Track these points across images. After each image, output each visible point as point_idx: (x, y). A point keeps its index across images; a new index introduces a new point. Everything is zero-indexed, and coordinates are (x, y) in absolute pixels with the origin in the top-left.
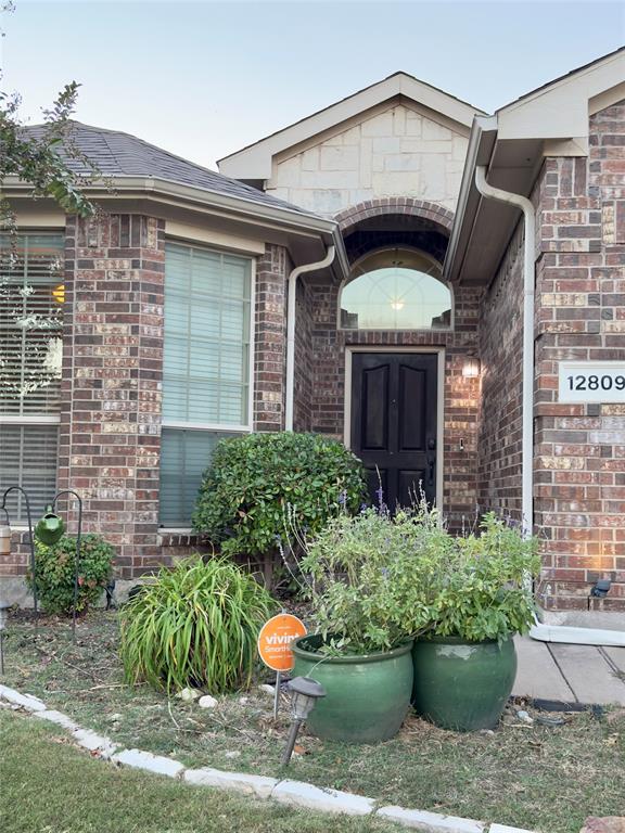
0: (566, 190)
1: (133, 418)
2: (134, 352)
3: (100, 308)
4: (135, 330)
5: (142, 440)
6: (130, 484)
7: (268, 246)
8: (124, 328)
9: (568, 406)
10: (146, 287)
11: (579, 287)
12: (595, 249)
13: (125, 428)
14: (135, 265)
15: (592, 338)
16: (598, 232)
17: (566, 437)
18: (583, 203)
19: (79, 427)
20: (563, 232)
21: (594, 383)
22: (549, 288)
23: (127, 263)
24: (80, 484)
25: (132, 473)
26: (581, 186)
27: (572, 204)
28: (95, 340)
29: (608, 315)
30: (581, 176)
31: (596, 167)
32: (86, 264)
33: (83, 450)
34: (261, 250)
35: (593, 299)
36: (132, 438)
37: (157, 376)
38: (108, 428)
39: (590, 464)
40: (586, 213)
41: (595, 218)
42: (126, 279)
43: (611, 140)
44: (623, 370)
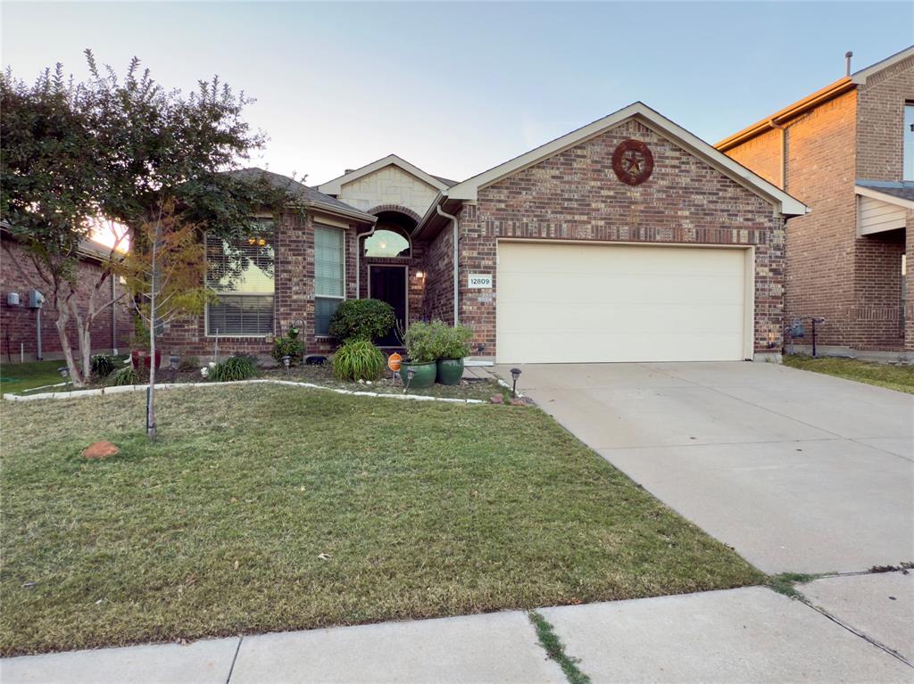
0: (470, 217)
1: (305, 293)
2: (304, 267)
3: (290, 250)
4: (304, 259)
5: (308, 302)
6: (304, 318)
7: (350, 226)
8: (300, 258)
9: (471, 289)
10: (308, 242)
11: (474, 249)
12: (479, 236)
13: (302, 297)
14: (304, 233)
15: (479, 267)
16: (480, 231)
17: (470, 299)
18: (475, 221)
19: (283, 297)
20: (469, 231)
21: (479, 281)
22: (465, 249)
23: (300, 233)
24: (285, 319)
25: (305, 314)
26: (474, 216)
27: (472, 221)
28: (289, 263)
29: (483, 259)
30: (474, 212)
31: (479, 209)
32: (283, 233)
33: (285, 306)
34: (348, 227)
35: (479, 254)
36: (305, 301)
37: (313, 277)
38: (295, 297)
39: (478, 308)
40: (476, 225)
41: (479, 226)
42: (300, 239)
43: (483, 200)
44: (489, 277)
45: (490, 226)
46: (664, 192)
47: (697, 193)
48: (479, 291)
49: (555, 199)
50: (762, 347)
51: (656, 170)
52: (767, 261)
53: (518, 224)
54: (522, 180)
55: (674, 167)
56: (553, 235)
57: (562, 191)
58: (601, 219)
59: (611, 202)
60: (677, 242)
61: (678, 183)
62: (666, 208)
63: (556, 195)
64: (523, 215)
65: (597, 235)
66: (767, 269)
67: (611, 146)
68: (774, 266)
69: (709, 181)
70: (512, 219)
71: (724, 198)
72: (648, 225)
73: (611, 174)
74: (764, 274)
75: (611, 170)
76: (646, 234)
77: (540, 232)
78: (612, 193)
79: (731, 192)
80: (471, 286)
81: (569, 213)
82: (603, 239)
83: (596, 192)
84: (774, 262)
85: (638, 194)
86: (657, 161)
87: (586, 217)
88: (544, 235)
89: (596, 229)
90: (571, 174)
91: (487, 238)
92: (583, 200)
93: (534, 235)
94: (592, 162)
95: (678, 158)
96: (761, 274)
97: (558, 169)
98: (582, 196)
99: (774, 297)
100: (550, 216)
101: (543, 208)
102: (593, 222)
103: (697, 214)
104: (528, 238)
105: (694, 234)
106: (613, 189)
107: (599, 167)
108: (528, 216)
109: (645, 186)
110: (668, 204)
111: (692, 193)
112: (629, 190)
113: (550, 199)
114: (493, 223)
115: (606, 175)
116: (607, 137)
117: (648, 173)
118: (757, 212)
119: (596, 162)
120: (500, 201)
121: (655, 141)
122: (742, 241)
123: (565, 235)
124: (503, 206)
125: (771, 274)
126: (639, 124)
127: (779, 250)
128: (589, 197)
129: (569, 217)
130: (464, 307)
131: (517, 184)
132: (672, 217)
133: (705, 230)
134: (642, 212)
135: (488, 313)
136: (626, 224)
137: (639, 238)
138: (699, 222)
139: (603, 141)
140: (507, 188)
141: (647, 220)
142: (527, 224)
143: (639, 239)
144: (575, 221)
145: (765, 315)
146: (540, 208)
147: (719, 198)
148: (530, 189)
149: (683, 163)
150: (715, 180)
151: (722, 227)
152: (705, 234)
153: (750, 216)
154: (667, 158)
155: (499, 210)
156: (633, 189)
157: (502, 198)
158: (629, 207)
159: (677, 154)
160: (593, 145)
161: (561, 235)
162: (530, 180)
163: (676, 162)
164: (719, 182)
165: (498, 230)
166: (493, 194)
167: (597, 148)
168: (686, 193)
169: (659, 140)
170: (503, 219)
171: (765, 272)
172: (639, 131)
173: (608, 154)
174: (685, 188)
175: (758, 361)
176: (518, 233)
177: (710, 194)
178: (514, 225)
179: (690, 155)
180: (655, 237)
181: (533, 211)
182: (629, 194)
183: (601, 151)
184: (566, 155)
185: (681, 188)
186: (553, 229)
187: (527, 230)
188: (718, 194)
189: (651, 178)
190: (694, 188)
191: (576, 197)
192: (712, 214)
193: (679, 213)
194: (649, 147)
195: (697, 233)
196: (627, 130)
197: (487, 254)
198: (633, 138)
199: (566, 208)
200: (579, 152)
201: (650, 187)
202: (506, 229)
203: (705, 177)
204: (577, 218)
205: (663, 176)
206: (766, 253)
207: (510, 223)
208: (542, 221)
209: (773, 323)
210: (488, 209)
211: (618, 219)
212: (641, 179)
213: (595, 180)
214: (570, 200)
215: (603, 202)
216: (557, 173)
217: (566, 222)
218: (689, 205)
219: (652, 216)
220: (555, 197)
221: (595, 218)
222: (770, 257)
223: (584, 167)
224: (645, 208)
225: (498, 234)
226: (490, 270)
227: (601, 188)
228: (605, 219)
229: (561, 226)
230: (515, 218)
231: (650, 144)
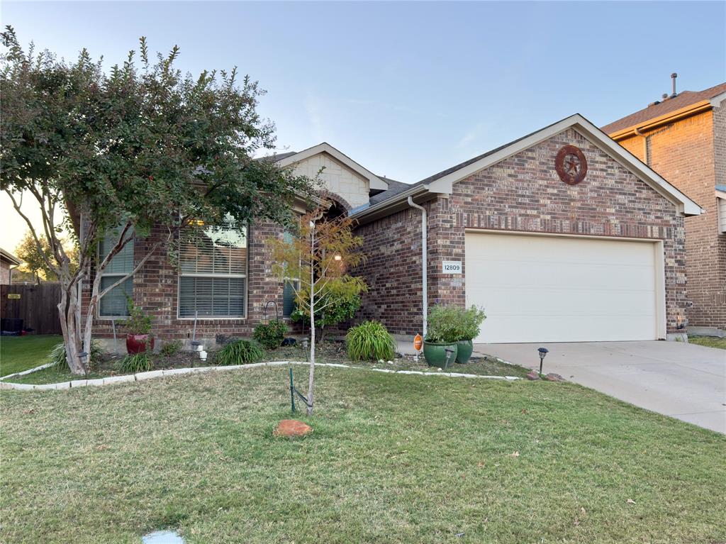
0: (443, 209)
1: (276, 276)
3: (263, 233)
5: (280, 284)
6: (276, 301)
9: (444, 275)
11: (447, 238)
12: (451, 226)
13: (273, 279)
15: (451, 254)
16: (452, 222)
17: (444, 284)
18: (448, 213)
19: (256, 279)
20: (443, 221)
21: (452, 268)
22: (440, 238)
24: (257, 301)
25: (276, 296)
26: (447, 207)
27: (445, 213)
28: (262, 246)
29: (454, 247)
30: (447, 204)
31: (450, 202)
33: (258, 288)
35: (451, 242)
36: (276, 283)
38: (267, 280)
39: (451, 292)
40: (449, 216)
41: (451, 217)
43: (454, 194)
44: (459, 264)
45: (460, 217)
46: (595, 191)
47: (620, 194)
48: (452, 276)
49: (511, 195)
50: (673, 328)
51: (589, 172)
52: (673, 253)
53: (482, 217)
54: (485, 177)
55: (602, 170)
56: (510, 227)
57: (517, 188)
58: (548, 214)
59: (555, 199)
60: (606, 236)
61: (606, 184)
62: (597, 206)
63: (512, 191)
64: (486, 209)
65: (545, 228)
66: (673, 260)
67: (553, 150)
68: (679, 258)
69: (628, 183)
70: (478, 212)
71: (640, 198)
72: (584, 219)
73: (555, 175)
74: (672, 265)
75: (555, 171)
76: (583, 228)
77: (499, 224)
78: (555, 191)
79: (645, 194)
80: (445, 271)
81: (522, 208)
82: (550, 232)
83: (543, 190)
84: (678, 254)
85: (576, 193)
86: (591, 165)
87: (536, 211)
88: (503, 227)
89: (544, 222)
90: (524, 173)
91: (457, 228)
92: (532, 197)
93: (495, 227)
94: (540, 163)
95: (605, 163)
96: (670, 265)
97: (513, 168)
98: (533, 193)
99: (679, 285)
100: (507, 210)
101: (502, 202)
102: (542, 216)
103: (621, 211)
104: (491, 229)
105: (619, 228)
106: (557, 188)
107: (545, 168)
108: (490, 210)
109: (581, 186)
110: (599, 202)
111: (616, 193)
112: (569, 189)
113: (507, 195)
114: (462, 214)
115: (551, 176)
116: (552, 142)
117: (583, 175)
118: (665, 211)
119: (543, 163)
120: (467, 195)
121: (588, 147)
122: (655, 236)
123: (520, 228)
124: (469, 200)
125: (676, 265)
126: (575, 132)
127: (681, 244)
128: (537, 194)
129: (523, 212)
130: (439, 291)
131: (481, 181)
132: (603, 213)
133: (627, 226)
134: (579, 208)
135: (459, 297)
136: (567, 219)
137: (577, 231)
138: (622, 219)
139: (548, 145)
140: (473, 184)
141: (583, 216)
142: (489, 216)
143: (577, 233)
144: (528, 215)
145: (674, 300)
146: (499, 202)
147: (636, 198)
148: (490, 186)
149: (609, 167)
150: (633, 183)
151: (639, 223)
152: (627, 229)
153: (659, 214)
154: (597, 162)
155: (466, 203)
156: (572, 188)
157: (469, 193)
158: (569, 204)
159: (604, 159)
160: (541, 149)
161: (516, 226)
162: (490, 177)
163: (603, 166)
164: (636, 184)
165: (465, 221)
166: (462, 189)
167: (544, 152)
168: (612, 193)
169: (590, 147)
170: (470, 211)
171: (672, 262)
172: (575, 138)
173: (552, 157)
174: (611, 189)
175: (671, 341)
176: (482, 225)
177: (629, 194)
178: (479, 216)
179: (614, 160)
180: (590, 231)
181: (494, 205)
182: (569, 192)
183: (547, 155)
184: (520, 157)
185: (608, 189)
186: (510, 221)
187: (489, 222)
188: (635, 195)
189: (585, 179)
190: (618, 189)
191: (527, 194)
192: (632, 212)
193: (608, 210)
194: (583, 152)
195: (621, 228)
196: (567, 137)
197: (458, 243)
198: (571, 144)
199: (520, 204)
200: (530, 154)
201: (585, 187)
202: (472, 221)
203: (625, 180)
204: (529, 212)
205: (595, 178)
206: (672, 246)
207: (476, 215)
208: (501, 214)
209: (680, 307)
210: (457, 203)
211: (560, 214)
212: (578, 180)
213: (542, 179)
214: (523, 196)
215: (549, 198)
216: (512, 171)
217: (520, 215)
218: (614, 204)
219: (587, 213)
220: (512, 193)
221: (543, 213)
222: (675, 250)
223: (534, 167)
224: (582, 205)
225: (466, 225)
226: (460, 257)
227: (547, 187)
228: (551, 214)
229: (516, 219)
230: (479, 210)
231: (584, 150)
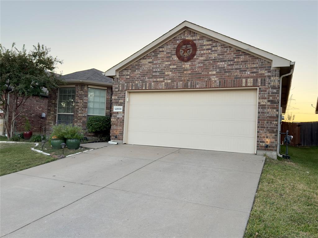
0: (116, 82)
1: (82, 114)
2: (83, 104)
3: (79, 98)
4: (83, 101)
5: (83, 117)
6: (81, 123)
8: (82, 101)
9: (114, 112)
10: (85, 95)
11: (116, 96)
12: (119, 90)
13: (81, 115)
14: (83, 92)
15: (118, 103)
16: (119, 88)
17: (114, 116)
18: (117, 84)
19: (76, 115)
21: (118, 109)
23: (82, 92)
24: (76, 123)
25: (82, 121)
28: (78, 103)
29: (120, 99)
30: (118, 80)
31: (119, 79)
32: (78, 92)
33: (76, 118)
35: (118, 97)
37: (87, 108)
38: (79, 115)
39: (116, 120)
40: (118, 85)
42: (82, 94)
43: (121, 75)
44: (121, 107)
45: (123, 85)
46: (202, 63)
47: (221, 61)
48: (118, 113)
49: (149, 72)
50: (262, 147)
51: (198, 52)
52: (266, 96)
53: (134, 84)
54: (136, 65)
55: (208, 49)
56: (147, 88)
57: (153, 68)
58: (170, 79)
59: (174, 71)
60: (208, 88)
61: (210, 58)
62: (202, 71)
63: (150, 70)
64: (136, 80)
65: (167, 87)
66: (266, 100)
67: (175, 44)
68: (271, 98)
69: (229, 54)
70: (132, 82)
71: (238, 62)
72: (193, 80)
73: (175, 58)
74: (264, 103)
75: (175, 56)
76: (191, 85)
77: (142, 87)
78: (175, 67)
79: (242, 58)
80: (114, 111)
81: (156, 78)
82: (170, 89)
83: (168, 67)
84: (271, 96)
85: (188, 66)
86: (199, 48)
87: (162, 79)
88: (144, 88)
89: (167, 84)
90: (157, 60)
91: (122, 91)
92: (161, 71)
93: (140, 89)
94: (167, 53)
95: (210, 45)
96: (262, 103)
97: (151, 58)
98: (162, 69)
99: (270, 117)
100: (147, 79)
101: (144, 76)
102: (166, 81)
103: (221, 72)
104: (138, 90)
105: (218, 83)
106: (176, 65)
107: (170, 55)
108: (138, 80)
109: (192, 61)
110: (205, 69)
111: (218, 62)
112: (184, 64)
113: (147, 72)
114: (124, 84)
115: (173, 59)
116: (174, 40)
117: (193, 55)
118: (260, 68)
119: (168, 53)
120: (127, 75)
121: (198, 38)
122: (249, 85)
123: (153, 88)
124: (128, 77)
125: (269, 103)
126: (190, 31)
127: (275, 88)
128: (164, 69)
129: (155, 80)
130: (111, 119)
131: (134, 67)
132: (206, 75)
133: (225, 81)
134: (190, 74)
135: (121, 122)
136: (181, 81)
137: (187, 87)
138: (221, 77)
139: (172, 43)
140: (130, 69)
141: (192, 78)
142: (137, 84)
143: (188, 88)
144: (158, 81)
145: (264, 127)
146: (143, 76)
147: (235, 62)
148: (139, 69)
149: (214, 47)
150: (232, 53)
151: (235, 78)
152: (225, 83)
153: (255, 70)
154: (205, 45)
155: (127, 79)
156: (186, 64)
157: (128, 74)
158: (183, 72)
159: (210, 42)
160: (168, 45)
161: (151, 88)
162: (139, 65)
163: (210, 47)
164: (234, 53)
165: (126, 87)
166: (125, 73)
167: (169, 47)
168: (214, 62)
169: (200, 37)
170: (128, 82)
171: (264, 102)
172: (190, 34)
173: (174, 48)
174: (214, 60)
175: (259, 155)
176: (134, 88)
177: (229, 61)
178: (132, 85)
179: (218, 42)
180: (196, 86)
181: (140, 78)
182: (183, 66)
183: (170, 48)
184: (156, 52)
185: (211, 60)
186: (148, 85)
187: (137, 87)
188: (234, 60)
189: (195, 57)
190: (219, 59)
191: (158, 70)
192: (230, 72)
193: (210, 73)
194: (195, 42)
195: (220, 82)
196: (184, 35)
197: (121, 97)
198: (187, 39)
199: (154, 76)
200: (161, 50)
201: (195, 61)
202: (129, 87)
203: (226, 52)
204: (158, 80)
205: (202, 55)
206: (266, 91)
207: (131, 84)
208: (143, 82)
209: (270, 133)
210: (123, 79)
211: (177, 79)
212: (190, 58)
213: (167, 61)
214: (156, 72)
215: (171, 71)
216: (151, 60)
217: (153, 82)
218: (216, 68)
219: (195, 76)
220: (150, 71)
221: (167, 79)
222: (269, 93)
223: (163, 56)
224: (191, 72)
225: (126, 89)
226: (123, 104)
227: (170, 65)
228: (171, 79)
229: (151, 84)
230: (133, 82)
231: (195, 40)
